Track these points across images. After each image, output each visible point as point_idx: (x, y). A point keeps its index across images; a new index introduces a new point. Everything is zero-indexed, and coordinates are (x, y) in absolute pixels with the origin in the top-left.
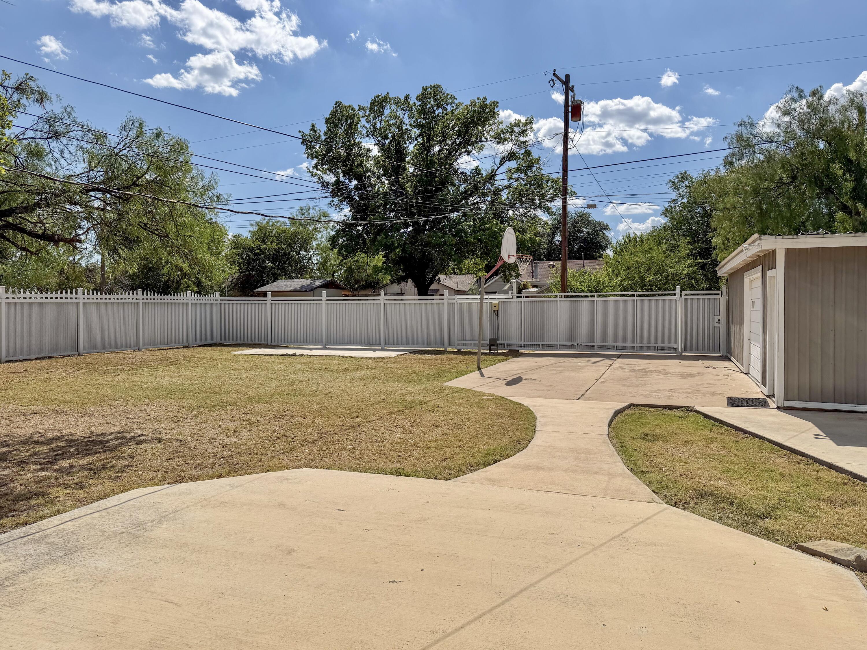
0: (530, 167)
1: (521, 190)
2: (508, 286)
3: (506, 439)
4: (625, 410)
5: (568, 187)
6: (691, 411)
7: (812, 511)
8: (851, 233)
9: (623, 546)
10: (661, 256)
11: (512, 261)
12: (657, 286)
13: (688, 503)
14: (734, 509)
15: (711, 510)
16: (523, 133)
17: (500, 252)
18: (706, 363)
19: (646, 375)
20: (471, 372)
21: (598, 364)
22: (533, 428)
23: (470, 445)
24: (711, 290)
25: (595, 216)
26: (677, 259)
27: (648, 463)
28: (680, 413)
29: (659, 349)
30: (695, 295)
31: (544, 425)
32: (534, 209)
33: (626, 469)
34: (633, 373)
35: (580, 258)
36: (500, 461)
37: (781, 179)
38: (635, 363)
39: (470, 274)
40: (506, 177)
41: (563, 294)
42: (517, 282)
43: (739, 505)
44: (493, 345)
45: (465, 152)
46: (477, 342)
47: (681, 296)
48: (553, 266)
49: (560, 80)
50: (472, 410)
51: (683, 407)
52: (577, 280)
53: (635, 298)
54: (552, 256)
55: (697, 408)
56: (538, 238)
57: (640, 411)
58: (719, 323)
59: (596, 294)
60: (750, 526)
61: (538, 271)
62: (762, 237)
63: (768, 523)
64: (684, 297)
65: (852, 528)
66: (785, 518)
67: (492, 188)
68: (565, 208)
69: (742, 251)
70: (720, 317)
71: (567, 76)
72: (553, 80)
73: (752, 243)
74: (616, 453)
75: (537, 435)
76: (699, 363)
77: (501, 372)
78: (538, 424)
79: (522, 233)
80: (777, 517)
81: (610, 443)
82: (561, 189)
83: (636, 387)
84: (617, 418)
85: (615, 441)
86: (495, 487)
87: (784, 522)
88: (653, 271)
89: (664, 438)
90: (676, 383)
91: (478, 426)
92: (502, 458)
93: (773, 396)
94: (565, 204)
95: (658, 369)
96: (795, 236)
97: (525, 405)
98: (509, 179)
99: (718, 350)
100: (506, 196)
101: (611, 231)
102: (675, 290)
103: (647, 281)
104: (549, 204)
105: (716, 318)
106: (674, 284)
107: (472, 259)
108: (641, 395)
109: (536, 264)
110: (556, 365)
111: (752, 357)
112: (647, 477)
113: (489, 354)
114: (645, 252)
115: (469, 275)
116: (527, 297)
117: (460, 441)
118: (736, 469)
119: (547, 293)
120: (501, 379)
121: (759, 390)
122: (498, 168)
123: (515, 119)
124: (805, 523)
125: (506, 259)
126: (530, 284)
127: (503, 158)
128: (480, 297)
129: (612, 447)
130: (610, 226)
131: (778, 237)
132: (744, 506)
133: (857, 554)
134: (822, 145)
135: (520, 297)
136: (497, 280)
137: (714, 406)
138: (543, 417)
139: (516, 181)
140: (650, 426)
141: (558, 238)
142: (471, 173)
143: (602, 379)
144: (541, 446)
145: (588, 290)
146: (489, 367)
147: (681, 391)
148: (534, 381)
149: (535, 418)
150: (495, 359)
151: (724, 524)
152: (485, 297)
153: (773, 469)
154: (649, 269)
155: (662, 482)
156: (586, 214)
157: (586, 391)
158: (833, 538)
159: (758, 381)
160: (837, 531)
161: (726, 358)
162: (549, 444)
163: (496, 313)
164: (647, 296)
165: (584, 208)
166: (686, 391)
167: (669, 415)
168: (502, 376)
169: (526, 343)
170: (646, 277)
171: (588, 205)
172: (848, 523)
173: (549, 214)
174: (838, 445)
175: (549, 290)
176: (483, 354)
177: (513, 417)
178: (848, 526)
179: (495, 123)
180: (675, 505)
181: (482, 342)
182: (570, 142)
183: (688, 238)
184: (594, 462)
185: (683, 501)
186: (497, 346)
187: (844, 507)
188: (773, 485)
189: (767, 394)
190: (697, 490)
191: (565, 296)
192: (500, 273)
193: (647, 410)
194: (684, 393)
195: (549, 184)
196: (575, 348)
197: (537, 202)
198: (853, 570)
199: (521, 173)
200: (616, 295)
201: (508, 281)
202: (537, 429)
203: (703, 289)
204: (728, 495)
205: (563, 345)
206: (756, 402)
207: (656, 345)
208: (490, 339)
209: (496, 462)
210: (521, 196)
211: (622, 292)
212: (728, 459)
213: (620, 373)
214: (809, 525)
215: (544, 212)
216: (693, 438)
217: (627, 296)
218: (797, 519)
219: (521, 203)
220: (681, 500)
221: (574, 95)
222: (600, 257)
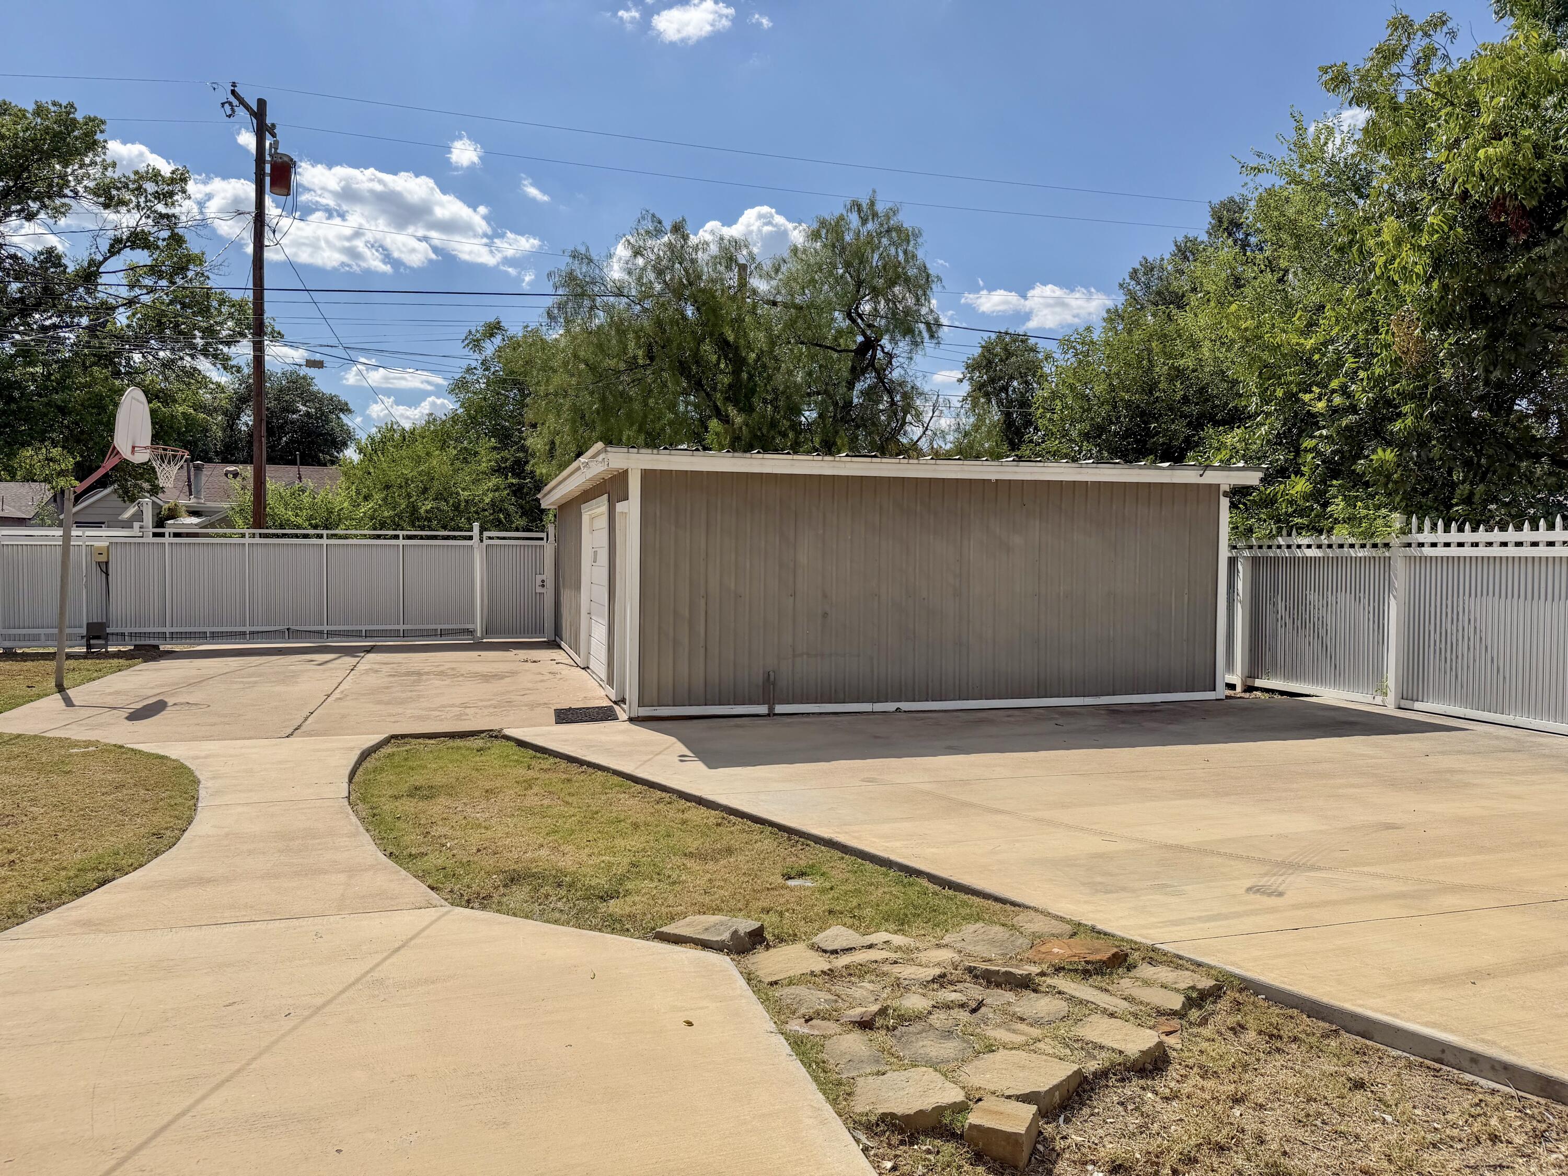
0: (182, 269)
1: (163, 314)
2: (132, 510)
3: (129, 834)
4: (381, 747)
5: (266, 321)
6: (496, 737)
7: (674, 876)
8: (728, 451)
9: (374, 996)
10: (447, 469)
11: (140, 458)
12: (440, 520)
13: (489, 896)
14: (563, 892)
15: (527, 902)
16: (166, 196)
17: (112, 437)
18: (523, 654)
19: (419, 681)
20: (39, 697)
21: (329, 665)
22: (191, 803)
23: (37, 855)
24: (532, 531)
25: (322, 383)
26: (474, 476)
27: (420, 838)
28: (478, 743)
29: (443, 634)
30: (504, 538)
31: (217, 793)
32: (193, 357)
33: (380, 855)
34: (396, 678)
35: (293, 463)
36: (114, 879)
37: (635, 357)
38: (400, 660)
39: (35, 481)
40: (125, 282)
41: (258, 531)
42: (153, 502)
43: (571, 885)
44: (98, 638)
45: (19, 212)
46: (56, 631)
47: (482, 541)
48: (236, 475)
49: (247, 107)
50: (42, 779)
51: (483, 732)
52: (286, 505)
53: (401, 542)
54: (233, 455)
55: (507, 732)
56: (202, 415)
57: (408, 747)
58: (543, 586)
59: (325, 532)
60: (587, 916)
61: (203, 482)
62: (609, 449)
63: (615, 907)
64: (486, 542)
65: (727, 890)
66: (638, 892)
67: (90, 300)
68: (259, 360)
69: (579, 468)
70: (544, 577)
71: (262, 103)
72: (230, 104)
73: (594, 457)
74: (362, 829)
75: (200, 816)
76: (511, 654)
77: (117, 693)
78: (202, 793)
79: (166, 403)
80: (628, 893)
81: (351, 811)
82: (251, 321)
83: (401, 703)
84: (365, 765)
85: (361, 806)
86: (101, 935)
87: (637, 899)
88: (432, 493)
89: (450, 790)
90: (470, 691)
91: (61, 814)
92: (117, 874)
93: (623, 701)
94: (258, 354)
95: (441, 668)
96: (655, 451)
97: (173, 757)
98: (132, 287)
99: (542, 632)
100: (125, 322)
101: (354, 414)
102: (471, 530)
103: (422, 511)
104: (226, 350)
105: (539, 578)
106: (469, 519)
107: (40, 449)
108: (410, 717)
109: (198, 468)
110: (243, 672)
111: (593, 641)
112: (421, 864)
113: (85, 656)
114: (418, 460)
115: (33, 485)
116: (176, 535)
117: (10, 851)
118: (567, 826)
119: (221, 528)
120: (115, 708)
121: (603, 693)
122: (106, 259)
123: (148, 165)
124: (666, 895)
125: (126, 453)
126: (184, 508)
127: (117, 241)
128: (61, 533)
129: (354, 819)
130: (351, 406)
131: (631, 450)
132: (579, 885)
133: (733, 929)
134: (690, 311)
135: (162, 535)
136: (108, 495)
137: (535, 726)
138: (214, 778)
139: (148, 293)
140: (425, 771)
141: (247, 419)
142: (35, 259)
143: (337, 694)
144: (209, 836)
145: (310, 524)
146: (87, 685)
147: (480, 704)
148: (194, 707)
149: (196, 782)
150: (100, 666)
151: (548, 921)
152: (75, 532)
153: (622, 817)
154: (425, 490)
155: (444, 869)
156: (304, 378)
157: (306, 720)
158: (703, 910)
159: (601, 680)
160: (707, 899)
161: (554, 644)
162: (227, 830)
163: (104, 568)
164: (422, 538)
165: (300, 366)
166: (489, 703)
167: (459, 748)
168: (119, 701)
169: (174, 630)
170: (420, 504)
171: (307, 361)
172: (722, 884)
173: (225, 368)
174: (710, 768)
175: (227, 522)
176: (69, 656)
177: (144, 785)
178: (722, 887)
179: (96, 164)
180: (468, 904)
181: (68, 631)
182: (268, 234)
183: (493, 439)
184: (320, 852)
185: (481, 896)
186: (106, 639)
187: (717, 861)
188: (620, 842)
189: (614, 699)
190: (505, 872)
191: (261, 536)
192: (112, 483)
193: (420, 744)
194: (485, 707)
195: (224, 309)
196: (283, 637)
197: (199, 342)
198: (728, 955)
199: (161, 277)
200: (365, 535)
201: (132, 500)
202: (200, 804)
203: (517, 530)
204: (554, 872)
205: (258, 632)
206: (598, 713)
207: (439, 627)
208: (88, 624)
209: (103, 883)
210: (160, 323)
211: (375, 529)
212: (555, 811)
213: (372, 680)
214: (671, 897)
215: (214, 365)
216: (499, 783)
217: (385, 537)
218: (655, 891)
219: (162, 340)
220: (478, 894)
221: (277, 143)
222: (333, 463)
